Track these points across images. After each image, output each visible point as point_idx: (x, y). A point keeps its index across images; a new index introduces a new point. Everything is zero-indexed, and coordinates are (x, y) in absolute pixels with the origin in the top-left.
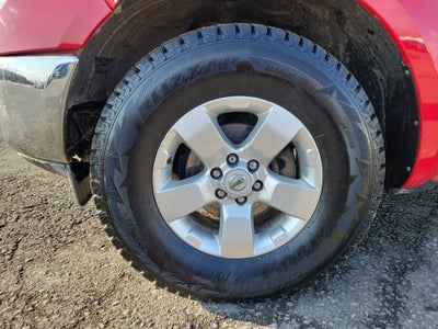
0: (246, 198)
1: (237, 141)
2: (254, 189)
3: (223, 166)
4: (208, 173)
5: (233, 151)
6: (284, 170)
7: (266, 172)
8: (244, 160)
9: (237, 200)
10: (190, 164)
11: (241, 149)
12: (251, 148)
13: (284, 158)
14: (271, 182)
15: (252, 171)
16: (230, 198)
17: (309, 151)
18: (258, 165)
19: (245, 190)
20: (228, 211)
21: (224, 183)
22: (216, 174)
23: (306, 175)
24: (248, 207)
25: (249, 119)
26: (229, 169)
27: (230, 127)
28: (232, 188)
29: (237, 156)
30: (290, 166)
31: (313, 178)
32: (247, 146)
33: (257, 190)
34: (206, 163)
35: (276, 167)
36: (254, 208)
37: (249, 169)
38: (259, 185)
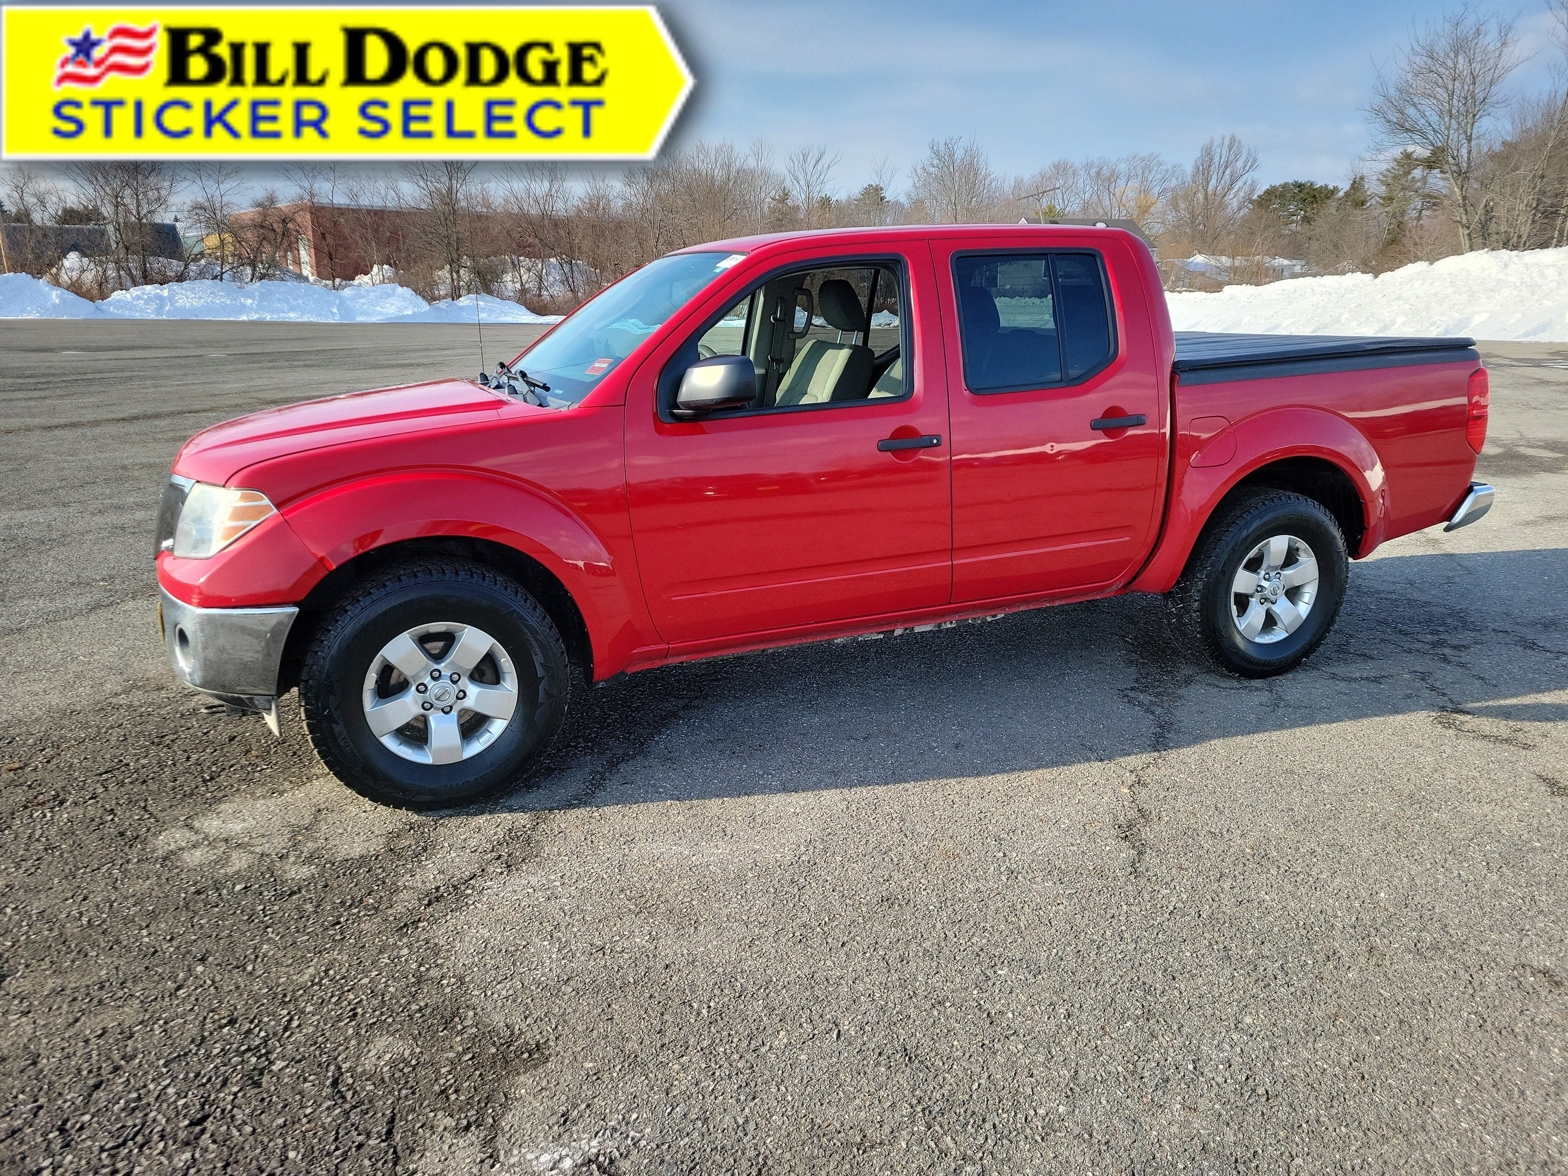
0: (451, 707)
1: (438, 657)
2: (458, 698)
3: (427, 680)
4: (414, 688)
5: (436, 667)
6: (485, 678)
7: (468, 682)
8: (446, 673)
9: (442, 710)
10: (393, 681)
11: (443, 664)
12: (452, 663)
13: (483, 668)
14: (473, 691)
15: (455, 682)
16: (437, 709)
17: (503, 660)
18: (460, 678)
19: (450, 699)
20: (435, 720)
21: (430, 696)
22: (422, 688)
23: (504, 681)
24: (454, 713)
25: (449, 639)
26: (434, 683)
27: (428, 646)
28: (438, 699)
29: (439, 671)
30: (489, 673)
31: (511, 684)
32: (448, 661)
33: (461, 699)
34: (411, 680)
35: (477, 676)
36: (460, 716)
37: (452, 681)
38: (462, 695)
